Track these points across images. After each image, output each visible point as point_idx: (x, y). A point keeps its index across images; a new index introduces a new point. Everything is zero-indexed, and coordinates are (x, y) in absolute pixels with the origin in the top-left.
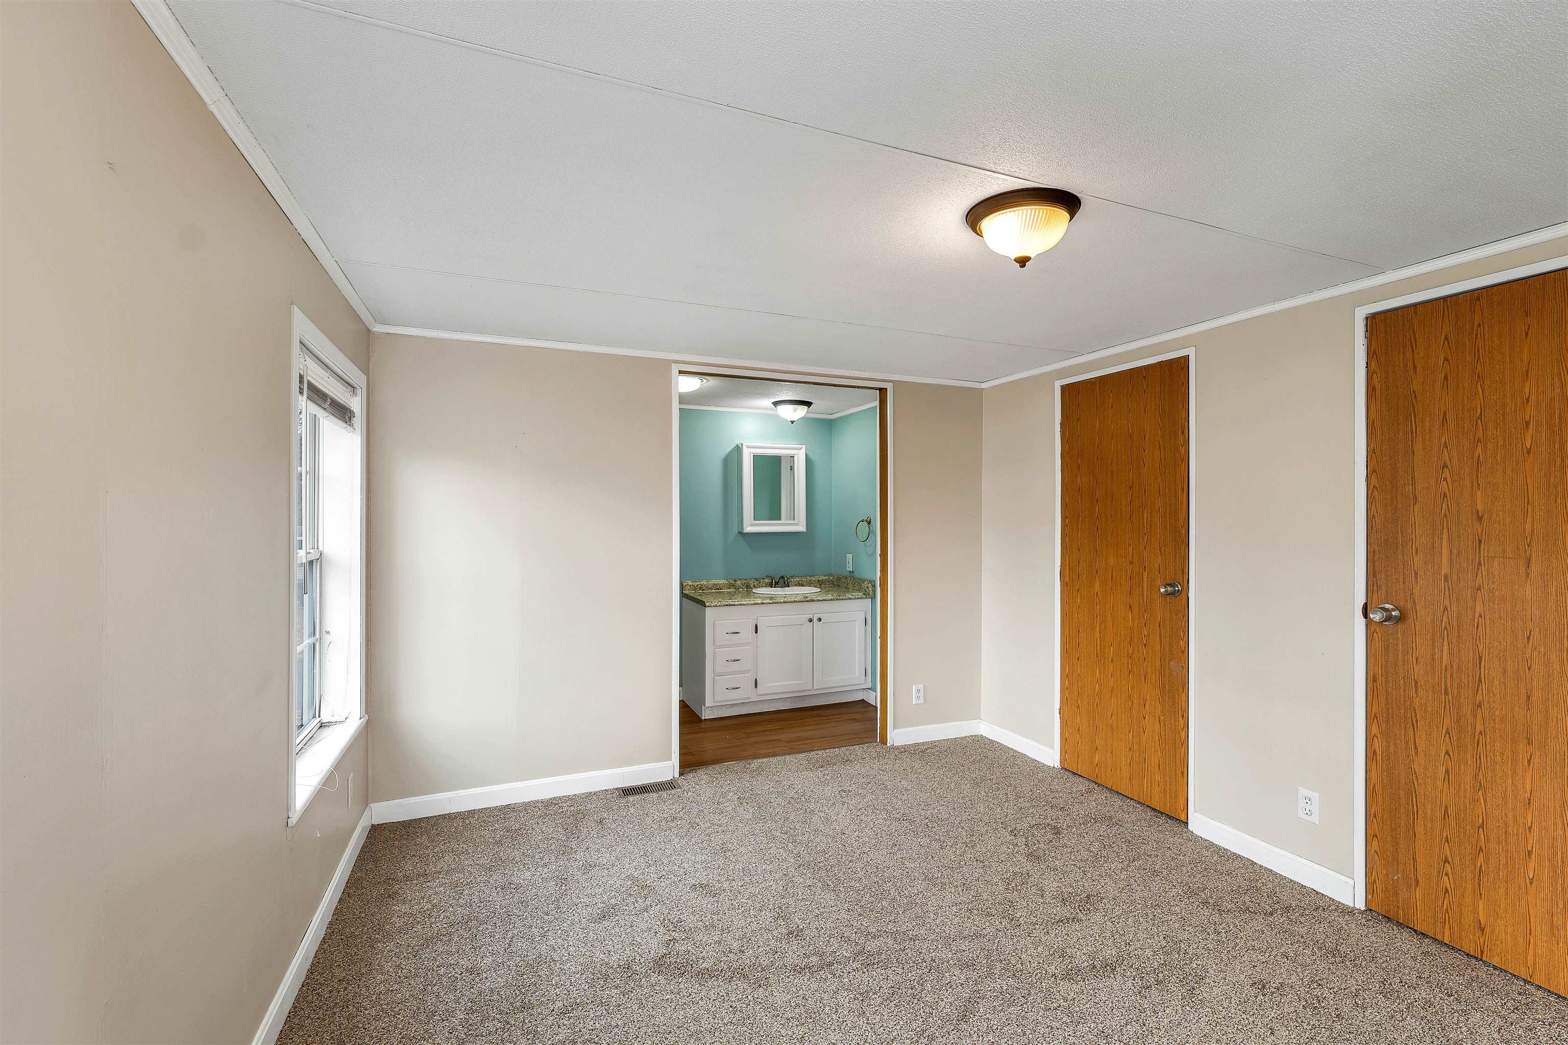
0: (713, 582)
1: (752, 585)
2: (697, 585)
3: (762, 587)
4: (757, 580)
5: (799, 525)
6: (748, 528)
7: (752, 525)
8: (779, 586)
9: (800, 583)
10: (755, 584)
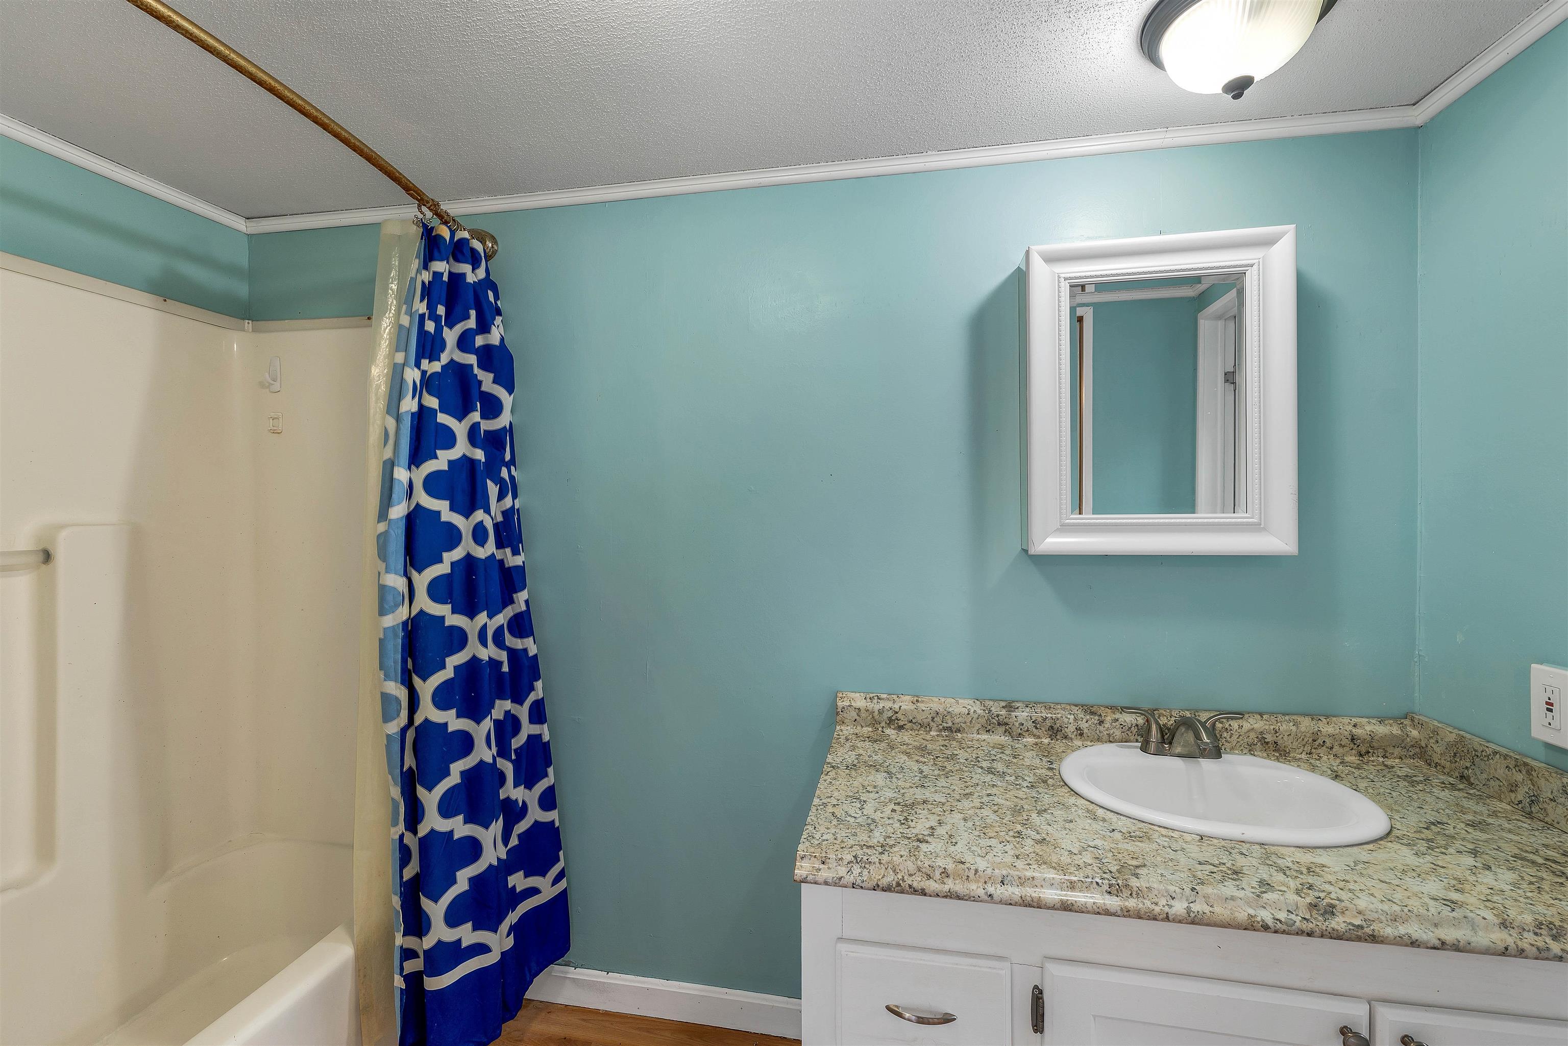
0: (935, 704)
1: (1072, 728)
2: (881, 712)
3: (1111, 740)
4: (1090, 710)
5: (1264, 529)
6: (1050, 540)
7: (1065, 529)
8: (1178, 750)
9: (1269, 738)
10: (1084, 725)
